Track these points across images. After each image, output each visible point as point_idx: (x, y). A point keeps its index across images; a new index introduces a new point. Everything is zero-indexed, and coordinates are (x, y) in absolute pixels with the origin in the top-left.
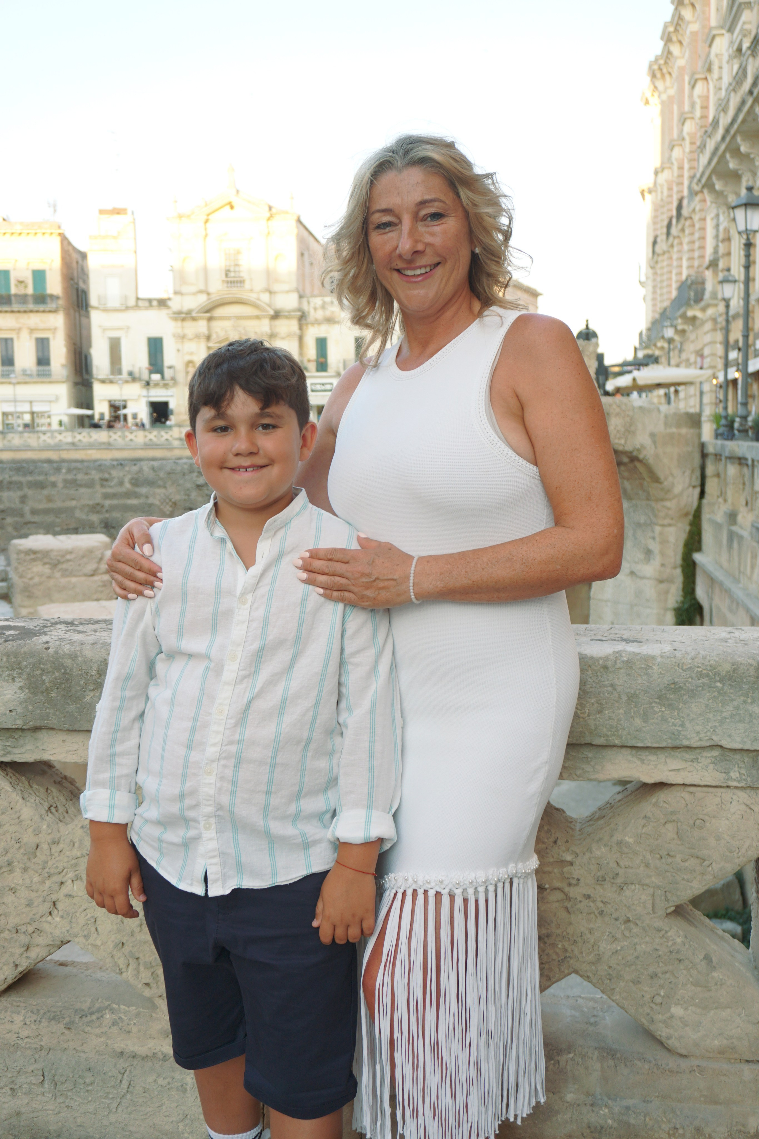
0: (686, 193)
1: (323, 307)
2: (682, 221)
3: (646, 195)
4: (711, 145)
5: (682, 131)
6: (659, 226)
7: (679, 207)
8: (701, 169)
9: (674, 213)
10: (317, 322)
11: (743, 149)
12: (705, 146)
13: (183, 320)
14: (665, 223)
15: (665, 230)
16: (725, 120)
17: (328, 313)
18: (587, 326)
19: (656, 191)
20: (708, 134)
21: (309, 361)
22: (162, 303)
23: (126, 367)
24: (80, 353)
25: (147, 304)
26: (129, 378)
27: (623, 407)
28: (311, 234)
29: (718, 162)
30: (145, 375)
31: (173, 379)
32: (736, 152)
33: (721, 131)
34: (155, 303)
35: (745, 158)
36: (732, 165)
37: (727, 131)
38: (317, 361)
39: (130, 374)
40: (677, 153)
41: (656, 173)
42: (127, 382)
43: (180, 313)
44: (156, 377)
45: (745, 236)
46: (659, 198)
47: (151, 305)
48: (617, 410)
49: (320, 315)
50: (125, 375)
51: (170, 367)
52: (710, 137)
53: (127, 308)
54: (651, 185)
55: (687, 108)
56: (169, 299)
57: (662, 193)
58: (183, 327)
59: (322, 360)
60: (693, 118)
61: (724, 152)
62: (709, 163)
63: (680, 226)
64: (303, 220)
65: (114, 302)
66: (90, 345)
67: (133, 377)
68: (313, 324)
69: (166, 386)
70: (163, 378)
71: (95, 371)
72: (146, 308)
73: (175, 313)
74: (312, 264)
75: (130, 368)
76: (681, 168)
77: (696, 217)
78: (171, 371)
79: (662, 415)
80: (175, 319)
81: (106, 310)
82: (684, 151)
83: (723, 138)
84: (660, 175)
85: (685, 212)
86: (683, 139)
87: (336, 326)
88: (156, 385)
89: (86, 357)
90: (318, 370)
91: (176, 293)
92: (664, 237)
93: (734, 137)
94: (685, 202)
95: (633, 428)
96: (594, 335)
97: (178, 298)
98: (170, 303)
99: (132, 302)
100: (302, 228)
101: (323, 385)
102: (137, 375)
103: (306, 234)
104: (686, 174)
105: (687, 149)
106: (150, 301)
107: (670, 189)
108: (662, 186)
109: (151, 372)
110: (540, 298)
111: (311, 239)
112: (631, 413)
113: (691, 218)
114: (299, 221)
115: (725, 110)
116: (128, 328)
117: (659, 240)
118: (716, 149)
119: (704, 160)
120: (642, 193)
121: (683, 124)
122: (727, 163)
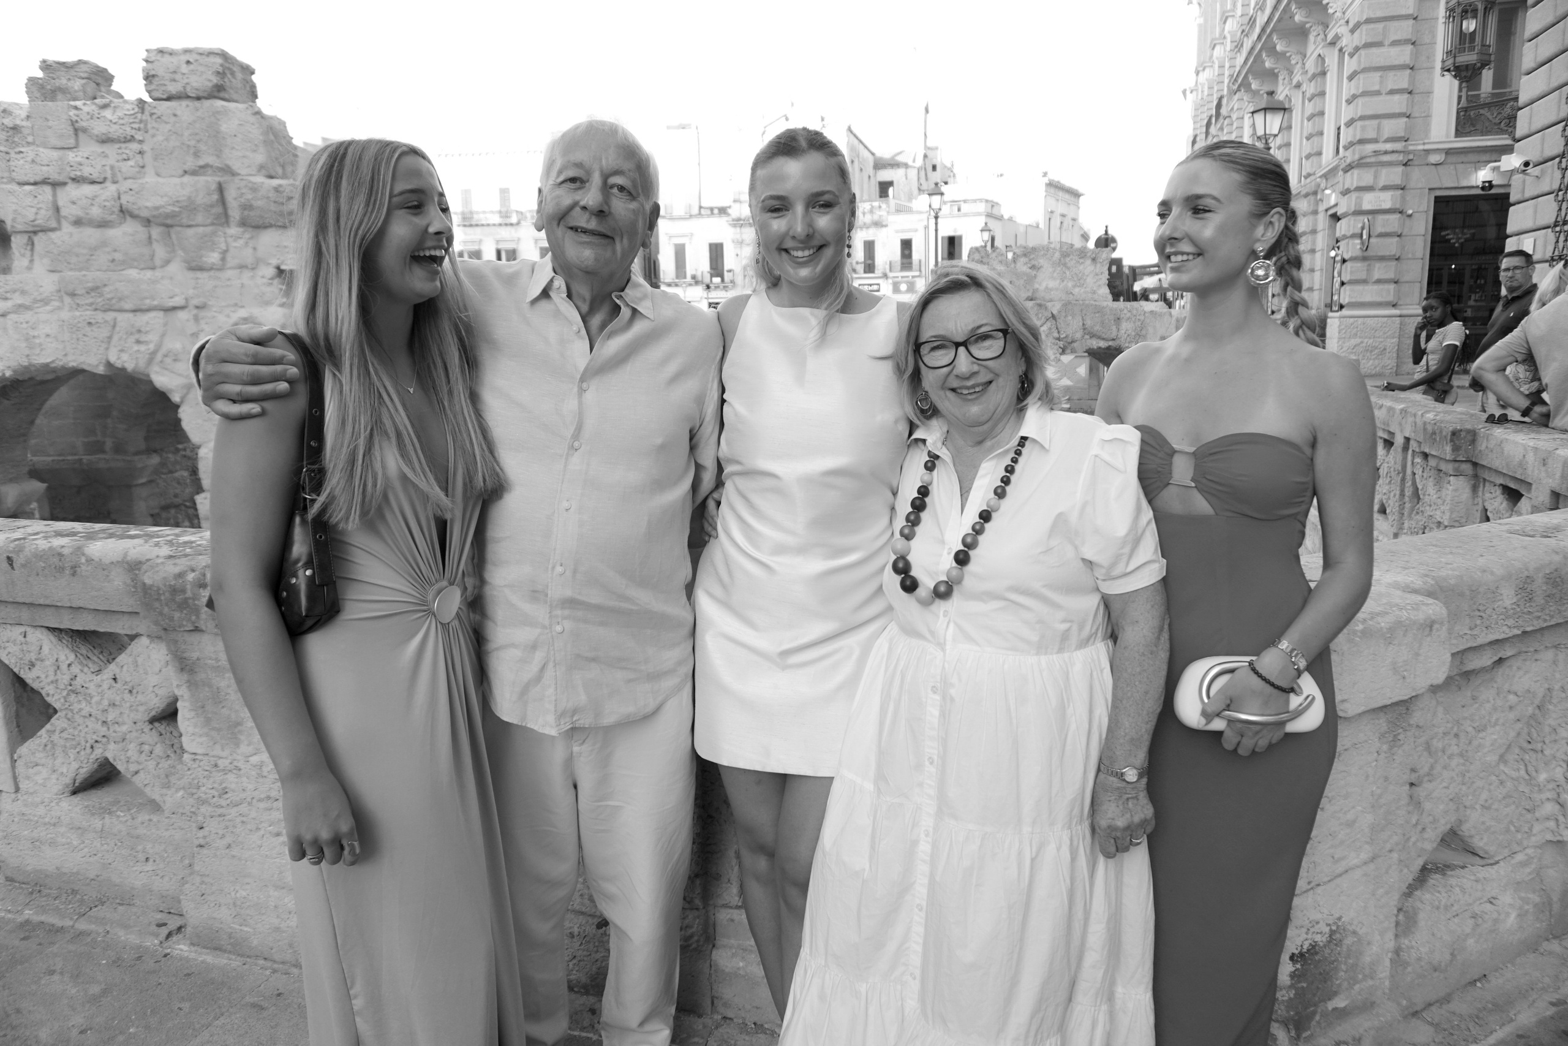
0: (1225, 92)
1: (871, 211)
2: (1221, 120)
3: (1188, 92)
4: (1248, 44)
5: (1224, 29)
6: (1199, 125)
7: (1219, 106)
8: (1237, 69)
9: (1214, 112)
10: (866, 226)
11: (1279, 48)
12: (1242, 45)
13: (741, 226)
14: (1205, 122)
15: (1204, 129)
16: (1261, 19)
17: (876, 217)
18: (1106, 231)
19: (1197, 90)
20: (1245, 34)
21: (857, 263)
22: (723, 211)
23: (690, 271)
24: (649, 259)
25: (709, 212)
26: (692, 281)
27: (1135, 312)
28: (861, 142)
29: (1254, 61)
30: (707, 279)
31: (732, 282)
32: (1271, 50)
33: (1258, 30)
34: (716, 211)
35: (1281, 57)
36: (1268, 64)
37: (1263, 30)
38: (865, 262)
39: (694, 277)
40: (1218, 52)
41: (1197, 73)
42: (690, 285)
43: (739, 219)
44: (717, 280)
45: (1264, 141)
46: (1200, 97)
47: (712, 213)
48: (1129, 315)
49: (868, 219)
50: (689, 279)
51: (729, 271)
52: (1247, 35)
53: (691, 216)
54: (1193, 84)
55: (1229, 7)
56: (730, 207)
57: (1202, 92)
58: (741, 233)
59: (869, 262)
60: (1233, 16)
61: (1261, 50)
62: (1245, 62)
63: (1218, 126)
64: (853, 129)
65: (679, 211)
66: (658, 252)
67: (696, 281)
68: (861, 228)
69: (725, 288)
70: (723, 280)
71: (662, 276)
72: (708, 216)
73: (733, 220)
74: (861, 170)
75: (694, 273)
76: (1222, 67)
77: (1234, 116)
78: (731, 274)
79: (1174, 319)
80: (735, 226)
81: (672, 219)
82: (1225, 51)
83: (1259, 37)
84: (1201, 74)
85: (1224, 111)
86: (1225, 38)
87: (884, 230)
88: (717, 287)
89: (655, 262)
90: (865, 272)
91: (735, 201)
92: (1204, 136)
93: (1270, 35)
94: (1224, 101)
95: (1144, 332)
96: (1114, 240)
97: (737, 205)
98: (729, 211)
99: (695, 211)
100: (852, 136)
101: (871, 285)
102: (700, 279)
103: (856, 142)
104: (1227, 73)
105: (1228, 48)
106: (712, 209)
107: (1211, 88)
108: (1203, 85)
109: (712, 276)
110: (1081, 198)
111: (861, 147)
112: (1142, 318)
113: (1230, 117)
114: (850, 130)
115: (1262, 8)
116: (692, 235)
117: (1198, 139)
118: (1252, 48)
119: (1240, 59)
120: (1184, 92)
121: (1225, 22)
122: (1263, 62)
